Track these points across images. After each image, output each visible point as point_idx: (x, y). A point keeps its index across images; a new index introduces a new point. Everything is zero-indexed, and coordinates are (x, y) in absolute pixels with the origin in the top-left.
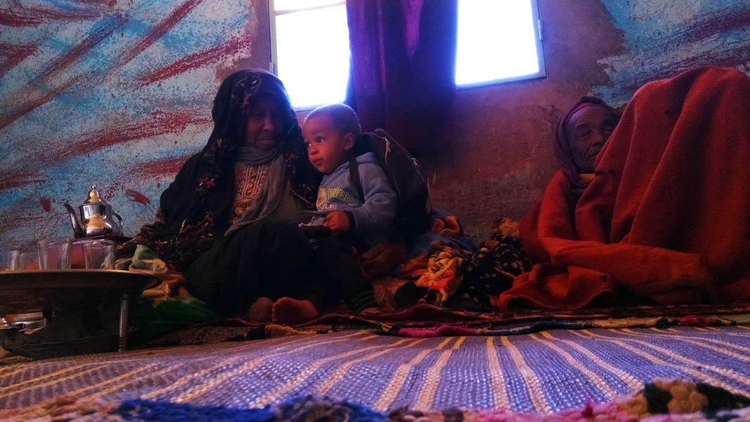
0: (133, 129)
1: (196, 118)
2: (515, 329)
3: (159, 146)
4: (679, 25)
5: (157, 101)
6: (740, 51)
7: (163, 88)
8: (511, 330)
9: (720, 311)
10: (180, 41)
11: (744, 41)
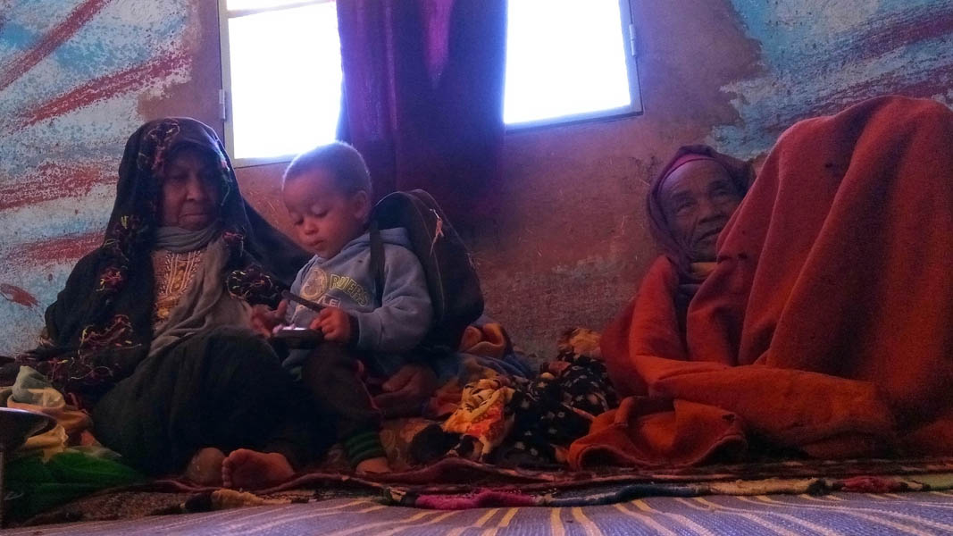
0: (11, 192)
1: (108, 174)
2: (593, 497)
3: (50, 216)
4: (844, 33)
5: (48, 148)
6: (938, 72)
7: (57, 128)
8: (588, 498)
9: (905, 469)
10: (81, 58)
11: (944, 57)
